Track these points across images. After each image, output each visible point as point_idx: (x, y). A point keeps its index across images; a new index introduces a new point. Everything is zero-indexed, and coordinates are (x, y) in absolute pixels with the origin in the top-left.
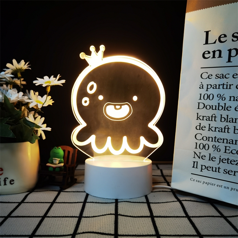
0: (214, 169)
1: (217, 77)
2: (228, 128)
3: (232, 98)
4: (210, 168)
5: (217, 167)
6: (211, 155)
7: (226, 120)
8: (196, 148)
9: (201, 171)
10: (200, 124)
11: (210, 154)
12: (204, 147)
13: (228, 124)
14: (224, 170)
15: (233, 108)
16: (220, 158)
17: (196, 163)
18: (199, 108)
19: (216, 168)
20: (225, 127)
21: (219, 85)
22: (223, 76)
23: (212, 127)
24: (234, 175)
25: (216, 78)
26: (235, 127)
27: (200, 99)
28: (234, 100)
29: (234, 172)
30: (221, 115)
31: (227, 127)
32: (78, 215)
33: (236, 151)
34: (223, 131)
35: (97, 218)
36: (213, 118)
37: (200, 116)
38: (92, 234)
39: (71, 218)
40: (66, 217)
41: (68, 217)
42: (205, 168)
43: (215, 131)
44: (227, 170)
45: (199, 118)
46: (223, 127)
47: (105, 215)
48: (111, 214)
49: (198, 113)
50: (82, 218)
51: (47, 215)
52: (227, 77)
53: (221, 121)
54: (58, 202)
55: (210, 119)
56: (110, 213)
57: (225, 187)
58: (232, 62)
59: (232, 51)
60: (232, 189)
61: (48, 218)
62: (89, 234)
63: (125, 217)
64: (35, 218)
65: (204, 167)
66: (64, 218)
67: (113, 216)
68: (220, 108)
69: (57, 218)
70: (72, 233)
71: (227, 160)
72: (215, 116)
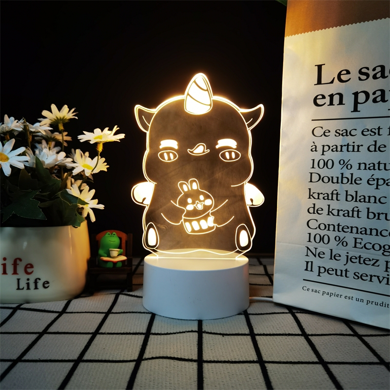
0: (339, 273)
1: (337, 135)
2: (358, 211)
3: (363, 166)
4: (333, 270)
5: (344, 269)
6: (333, 250)
7: (355, 198)
8: (309, 241)
9: (319, 275)
10: (314, 204)
11: (331, 250)
12: (322, 239)
13: (358, 204)
14: (355, 274)
15: (364, 181)
16: (347, 256)
17: (310, 264)
18: (311, 181)
19: (342, 271)
20: (353, 209)
21: (342, 146)
22: (347, 133)
23: (333, 210)
24: (371, 281)
25: (335, 135)
26: (368, 209)
27: (313, 167)
28: (365, 169)
29: (369, 276)
30: (347, 191)
31: (356, 209)
32: (144, 331)
33: (372, 245)
34: (351, 215)
35: (171, 336)
36: (335, 196)
37: (314, 193)
38: (165, 360)
39: (134, 335)
40: (127, 334)
41: (130, 334)
42: (325, 271)
43: (338, 215)
44: (358, 273)
45: (312, 195)
46: (350, 210)
47: (184, 332)
48: (192, 331)
49: (310, 189)
50: (150, 336)
51: (100, 331)
52: (352, 133)
53: (346, 200)
54: (115, 312)
55: (330, 198)
56: (190, 330)
57: (357, 300)
58: (359, 111)
59: (359, 94)
60: (369, 302)
61: (102, 335)
62: (161, 360)
63: (213, 336)
64: (82, 335)
65: (322, 270)
66: (124, 336)
67: (196, 335)
68: (345, 180)
69: (115, 335)
70: (136, 358)
71: (358, 258)
72: (337, 193)
